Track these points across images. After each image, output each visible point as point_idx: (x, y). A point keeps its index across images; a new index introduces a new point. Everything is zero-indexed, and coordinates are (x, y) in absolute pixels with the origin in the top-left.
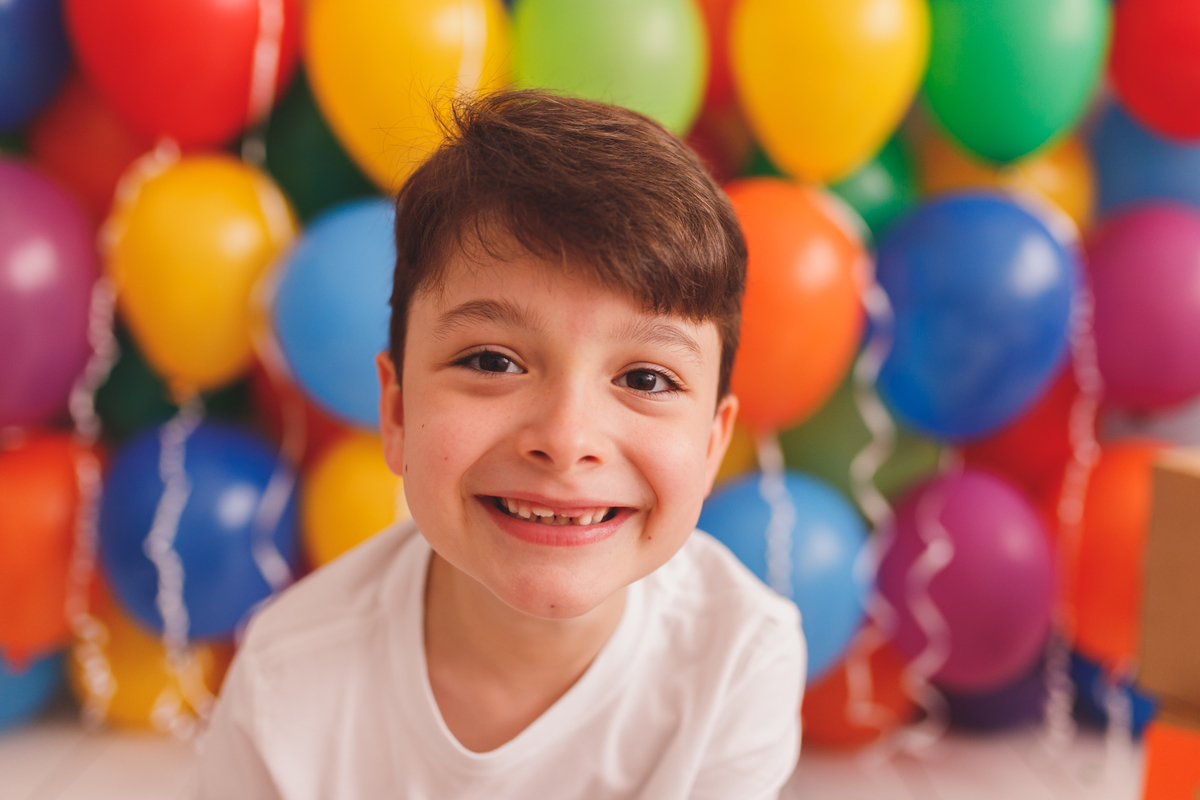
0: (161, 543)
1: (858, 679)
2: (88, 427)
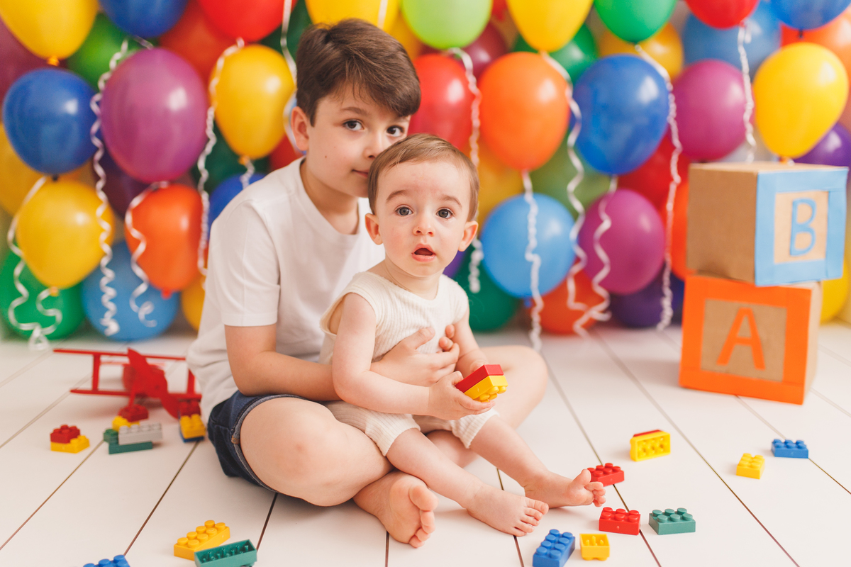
1: (571, 286)
2: (205, 175)
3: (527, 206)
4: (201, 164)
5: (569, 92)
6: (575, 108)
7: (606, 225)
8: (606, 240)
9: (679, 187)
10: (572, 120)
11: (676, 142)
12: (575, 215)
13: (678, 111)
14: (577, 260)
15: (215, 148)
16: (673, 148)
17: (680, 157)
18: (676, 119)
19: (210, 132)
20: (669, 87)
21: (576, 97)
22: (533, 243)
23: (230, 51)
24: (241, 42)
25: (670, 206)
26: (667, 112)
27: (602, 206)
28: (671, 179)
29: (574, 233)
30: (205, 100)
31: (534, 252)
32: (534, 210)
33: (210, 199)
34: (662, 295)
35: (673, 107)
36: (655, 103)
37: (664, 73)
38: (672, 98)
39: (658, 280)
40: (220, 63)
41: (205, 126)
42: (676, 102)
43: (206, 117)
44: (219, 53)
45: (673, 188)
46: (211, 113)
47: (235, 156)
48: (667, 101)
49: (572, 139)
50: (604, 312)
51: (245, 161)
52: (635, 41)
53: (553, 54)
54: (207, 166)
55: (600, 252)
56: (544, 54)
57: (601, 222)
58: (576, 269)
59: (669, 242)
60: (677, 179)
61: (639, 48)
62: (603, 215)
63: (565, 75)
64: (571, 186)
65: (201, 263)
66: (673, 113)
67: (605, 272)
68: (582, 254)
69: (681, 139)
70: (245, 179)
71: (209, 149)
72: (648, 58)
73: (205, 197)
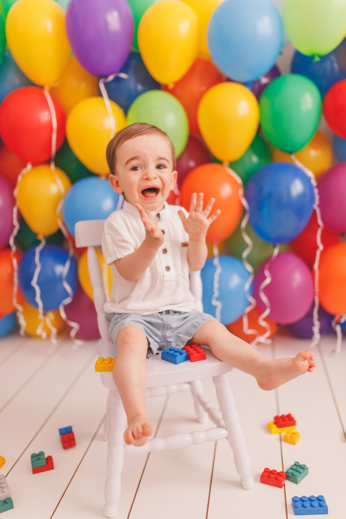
0: (34, 283)
1: (245, 321)
2: (14, 249)
3: (214, 268)
4: (11, 242)
5: (241, 192)
6: (244, 202)
7: (268, 281)
8: (268, 290)
9: (322, 253)
10: (243, 211)
11: (320, 222)
12: (249, 273)
13: (321, 200)
14: (250, 304)
15: (19, 232)
16: (319, 226)
17: (323, 232)
18: (319, 206)
19: (15, 222)
20: (314, 183)
21: (246, 195)
22: (216, 293)
23: (25, 171)
24: (29, 166)
25: (316, 266)
26: (312, 200)
27: (267, 266)
28: (317, 247)
29: (247, 286)
30: (13, 201)
31: (218, 299)
32: (219, 270)
33: (19, 263)
34: (313, 325)
35: (317, 197)
36: (302, 196)
37: (310, 174)
38: (316, 191)
39: (309, 315)
40: (20, 178)
41: (12, 219)
42: (320, 193)
43: (12, 213)
44: (19, 172)
45: (318, 254)
46: (15, 210)
47: (35, 235)
48: (313, 193)
49: (244, 224)
50: (268, 338)
51: (41, 237)
52: (290, 153)
53: (233, 165)
54: (15, 243)
55: (264, 298)
56: (226, 164)
57: (265, 278)
58: (248, 309)
59: (317, 290)
60: (321, 247)
61: (293, 157)
62: (267, 273)
63: (239, 180)
64: (245, 254)
65: (15, 301)
66: (317, 202)
67: (267, 312)
68: (252, 300)
69: (323, 220)
70: (38, 250)
71: (15, 232)
72: (299, 164)
73: (15, 261)
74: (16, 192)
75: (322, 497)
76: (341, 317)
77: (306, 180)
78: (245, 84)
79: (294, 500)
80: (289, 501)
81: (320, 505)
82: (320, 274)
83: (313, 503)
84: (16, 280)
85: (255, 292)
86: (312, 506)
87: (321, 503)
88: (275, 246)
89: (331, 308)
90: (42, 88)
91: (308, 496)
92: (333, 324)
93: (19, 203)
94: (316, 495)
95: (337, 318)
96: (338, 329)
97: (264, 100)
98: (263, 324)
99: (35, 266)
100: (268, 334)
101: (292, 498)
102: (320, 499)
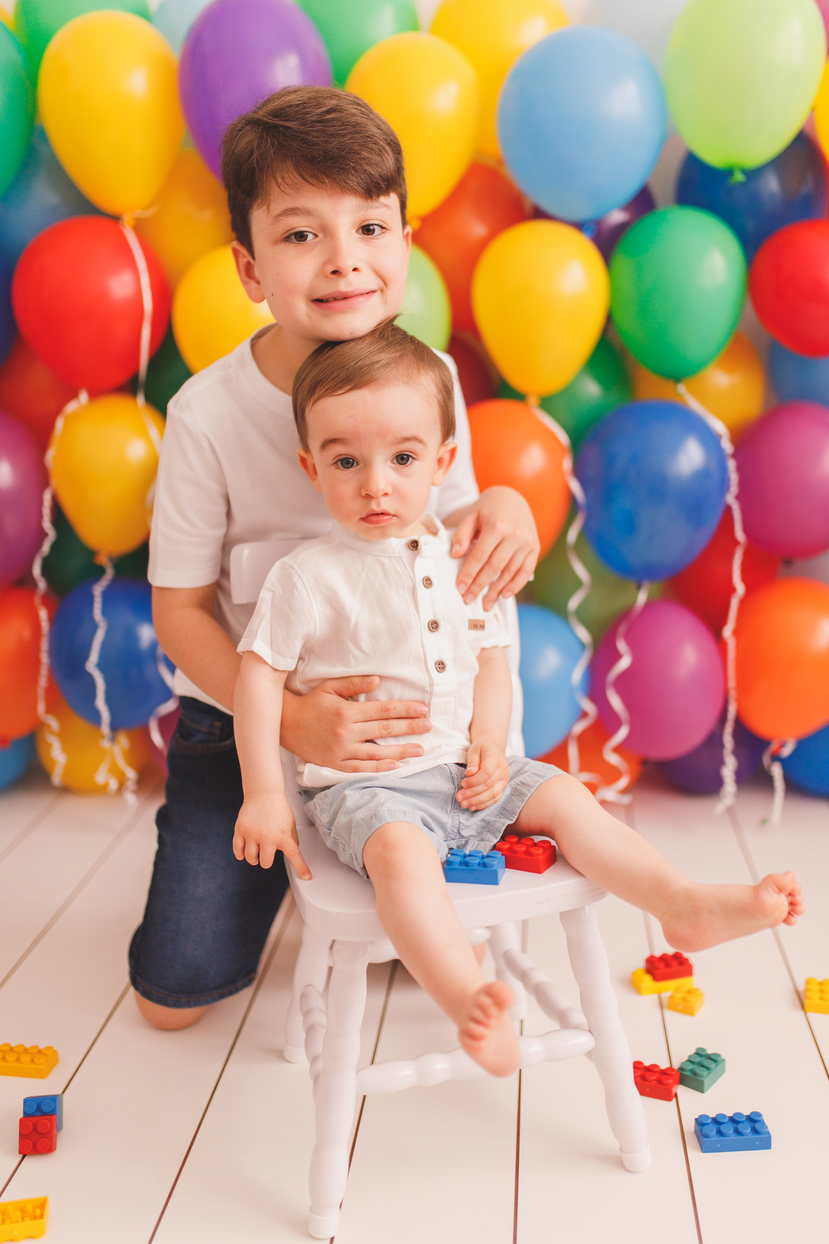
0: (92, 665)
1: (573, 750)
2: (42, 585)
4: (37, 570)
5: (567, 464)
6: (575, 486)
7: (625, 663)
8: (623, 683)
9: (743, 602)
10: (572, 506)
11: (740, 535)
12: (583, 646)
13: (742, 483)
14: (584, 715)
15: (54, 546)
16: (737, 543)
17: (746, 555)
18: (738, 497)
19: (47, 525)
20: (727, 446)
21: (578, 472)
23: (71, 407)
24: (83, 397)
25: (728, 632)
26: (724, 485)
27: (622, 629)
28: (733, 590)
29: (578, 674)
30: (42, 477)
33: (52, 619)
34: (721, 762)
35: (734, 477)
36: (702, 475)
37: (719, 427)
38: (732, 465)
39: (713, 741)
40: (60, 424)
41: (41, 516)
42: (740, 469)
43: (41, 503)
44: (58, 410)
45: (735, 603)
46: (47, 497)
47: (91, 554)
48: (724, 469)
49: (573, 535)
50: (624, 792)
51: (103, 560)
52: (677, 379)
53: (547, 403)
54: (45, 572)
55: (616, 702)
56: (533, 401)
57: (618, 656)
58: (579, 727)
59: (732, 683)
60: (740, 589)
61: (682, 388)
62: (622, 646)
63: (563, 438)
64: (574, 603)
65: (41, 707)
66: (734, 488)
67: (622, 733)
68: (589, 707)
69: (746, 530)
70: (98, 590)
71: (46, 548)
72: (694, 405)
73: (43, 614)
74: (51, 455)
75: (759, 1115)
76: (782, 745)
77: (709, 439)
78: (579, 226)
79: (700, 1123)
80: (690, 1126)
81: (755, 1131)
82: (738, 647)
83: (740, 1127)
84: (45, 658)
85: (595, 686)
86: (737, 1132)
87: (757, 1126)
88: (639, 587)
89: (762, 725)
90: (116, 219)
91: (730, 1114)
92: (766, 759)
93: (55, 481)
94: (746, 1112)
95: (774, 746)
96: (777, 771)
97: (620, 260)
98: (613, 759)
99: (95, 627)
100: (623, 782)
101: (696, 1119)
102: (754, 1120)
